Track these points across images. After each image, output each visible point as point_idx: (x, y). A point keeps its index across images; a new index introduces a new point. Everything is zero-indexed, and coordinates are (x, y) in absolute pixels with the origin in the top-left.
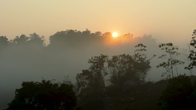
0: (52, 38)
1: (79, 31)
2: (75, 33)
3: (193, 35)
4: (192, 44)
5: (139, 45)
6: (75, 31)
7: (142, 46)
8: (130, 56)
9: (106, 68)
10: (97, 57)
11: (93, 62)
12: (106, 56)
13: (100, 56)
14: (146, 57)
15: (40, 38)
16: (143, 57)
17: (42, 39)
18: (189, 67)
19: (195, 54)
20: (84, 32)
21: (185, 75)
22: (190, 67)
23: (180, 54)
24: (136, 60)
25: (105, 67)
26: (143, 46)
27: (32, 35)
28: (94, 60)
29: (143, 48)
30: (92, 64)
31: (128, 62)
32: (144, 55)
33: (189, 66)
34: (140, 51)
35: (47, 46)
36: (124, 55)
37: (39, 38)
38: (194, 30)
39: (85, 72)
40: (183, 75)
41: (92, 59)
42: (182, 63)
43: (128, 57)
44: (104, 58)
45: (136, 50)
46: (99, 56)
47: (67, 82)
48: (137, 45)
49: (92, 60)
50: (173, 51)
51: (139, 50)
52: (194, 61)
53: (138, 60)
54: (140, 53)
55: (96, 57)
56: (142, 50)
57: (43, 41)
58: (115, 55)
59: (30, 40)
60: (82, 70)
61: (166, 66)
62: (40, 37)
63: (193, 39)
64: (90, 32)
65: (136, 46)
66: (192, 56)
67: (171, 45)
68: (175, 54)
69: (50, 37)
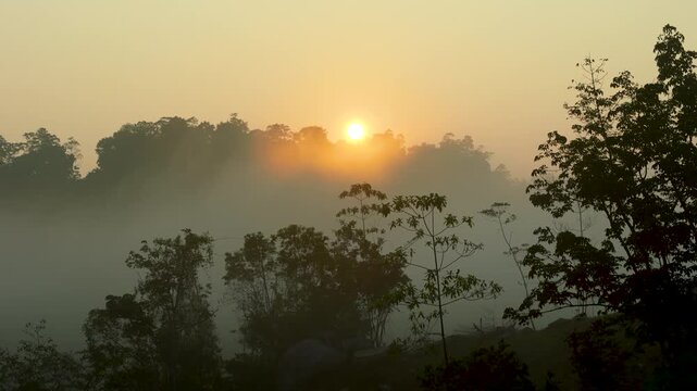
0: (105, 147)
1: (205, 124)
2: (192, 127)
3: (537, 158)
4: (538, 200)
5: (356, 189)
6: (189, 120)
7: (368, 195)
8: (320, 234)
9: (206, 288)
10: (168, 243)
11: (148, 264)
12: (204, 240)
13: (179, 237)
14: (381, 241)
15: (62, 149)
16: (372, 238)
17: (68, 152)
18: (522, 308)
19: (555, 244)
20: (222, 126)
21: (503, 348)
22: (526, 311)
23: (480, 247)
24: (350, 248)
25: (204, 286)
26: (375, 192)
27: (31, 134)
28: (155, 254)
29: (373, 200)
30: (145, 271)
31: (309, 259)
32: (375, 230)
33: (527, 303)
34: (359, 214)
35: (84, 176)
36: (293, 229)
37: (57, 147)
38: (550, 135)
39: (119, 306)
40: (492, 348)
41: (145, 249)
42: (489, 289)
43: (312, 239)
44: (197, 247)
45: (344, 212)
46: (173, 238)
47: (40, 347)
48: (349, 190)
49: (145, 255)
50: (449, 232)
51: (355, 210)
52: (546, 282)
53: (355, 252)
54: (361, 222)
55: (159, 242)
56: (365, 210)
57: (72, 158)
58: (254, 231)
59: (24, 156)
60: (108, 298)
61: (420, 300)
62: (61, 144)
63: (539, 176)
64: (244, 126)
65: (344, 195)
66: (538, 255)
67: (439, 202)
68: (460, 247)
69: (99, 145)
